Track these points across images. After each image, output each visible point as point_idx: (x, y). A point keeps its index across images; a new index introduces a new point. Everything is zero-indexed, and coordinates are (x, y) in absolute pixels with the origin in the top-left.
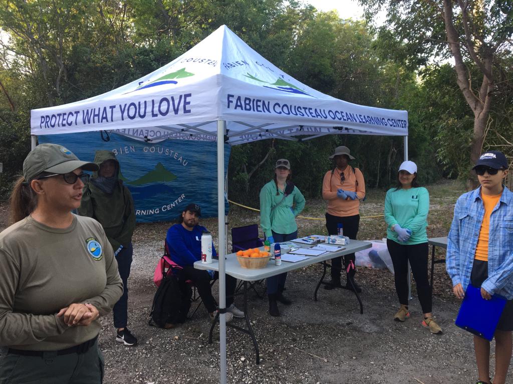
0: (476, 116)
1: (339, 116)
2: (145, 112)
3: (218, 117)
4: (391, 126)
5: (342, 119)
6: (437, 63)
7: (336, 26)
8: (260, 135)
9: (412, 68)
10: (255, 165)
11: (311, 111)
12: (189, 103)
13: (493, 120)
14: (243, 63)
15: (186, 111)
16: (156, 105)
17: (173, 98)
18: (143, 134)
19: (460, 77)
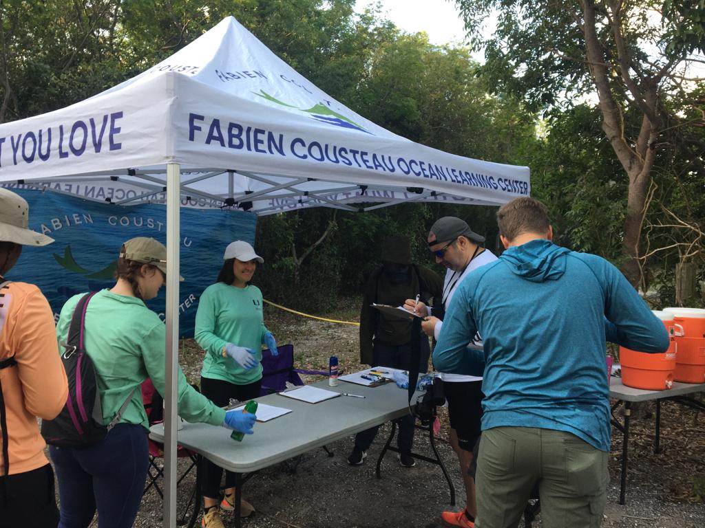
0: (632, 180)
1: (417, 169)
2: (49, 150)
3: (167, 157)
4: (504, 189)
5: (422, 174)
6: (570, 100)
7: (425, 54)
8: (300, 201)
9: (533, 107)
10: (308, 246)
11: (365, 157)
12: (118, 130)
13: (657, 187)
14: (256, 75)
15: (115, 147)
16: (67, 136)
17: (92, 121)
18: (103, 195)
19: (608, 120)
